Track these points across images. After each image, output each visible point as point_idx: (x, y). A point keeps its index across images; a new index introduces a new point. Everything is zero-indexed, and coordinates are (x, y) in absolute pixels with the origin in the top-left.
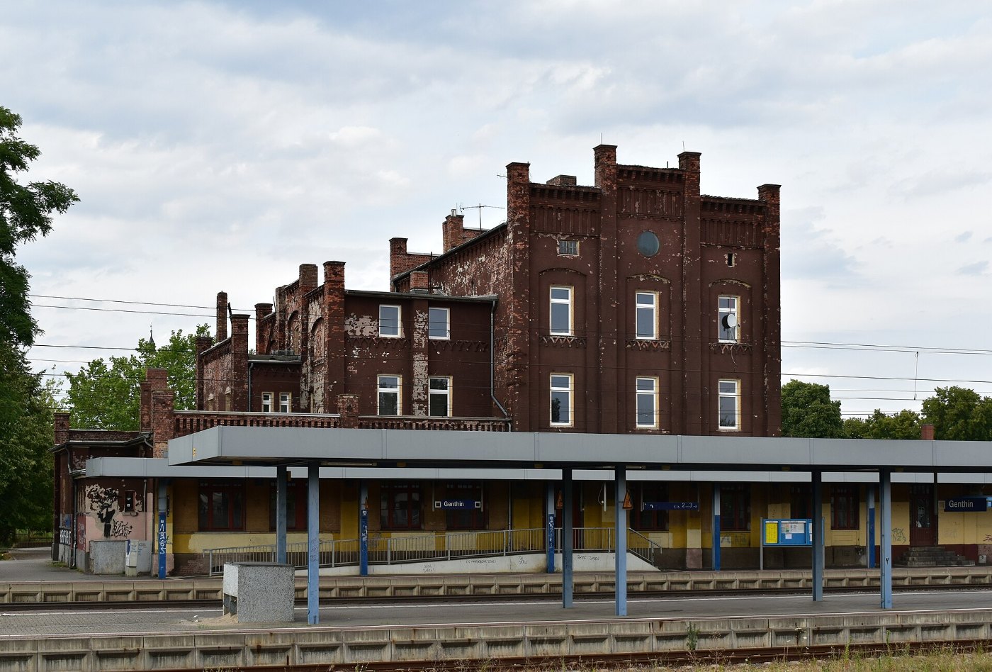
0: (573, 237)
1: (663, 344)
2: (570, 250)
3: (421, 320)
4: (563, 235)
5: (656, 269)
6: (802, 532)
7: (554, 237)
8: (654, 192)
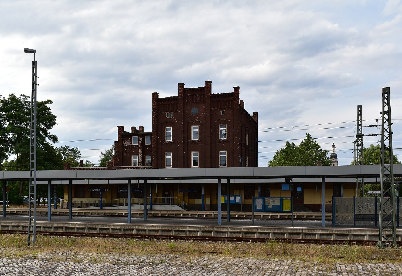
0: (171, 111)
1: (200, 141)
2: (170, 116)
3: (140, 139)
4: (168, 112)
5: (197, 118)
6: (234, 199)
7: (165, 113)
8: (196, 95)
